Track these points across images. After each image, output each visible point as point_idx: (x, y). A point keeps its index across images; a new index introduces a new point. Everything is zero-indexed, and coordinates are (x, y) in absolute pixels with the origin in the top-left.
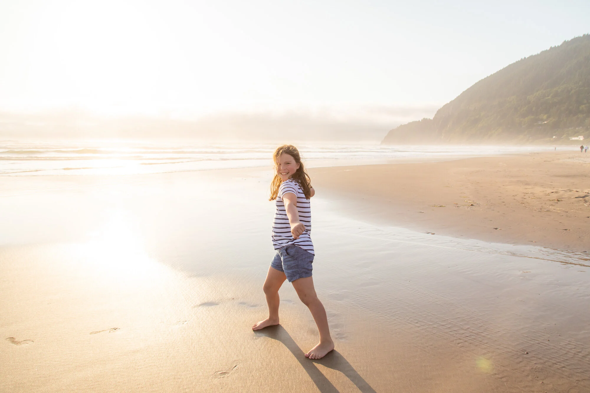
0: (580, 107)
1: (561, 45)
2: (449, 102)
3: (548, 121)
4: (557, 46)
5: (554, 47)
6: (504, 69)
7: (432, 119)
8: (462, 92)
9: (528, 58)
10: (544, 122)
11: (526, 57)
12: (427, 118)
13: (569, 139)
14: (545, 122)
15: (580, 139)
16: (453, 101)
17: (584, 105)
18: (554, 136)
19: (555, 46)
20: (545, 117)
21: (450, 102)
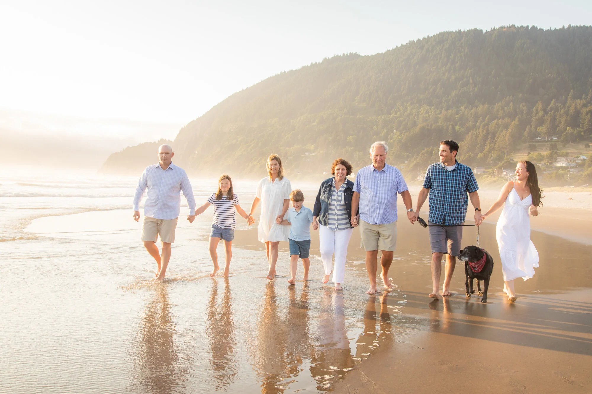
0: (347, 139)
1: (322, 63)
2: (195, 119)
3: (316, 153)
4: (318, 63)
5: (314, 64)
7: (173, 141)
8: (212, 107)
9: (288, 72)
10: (311, 153)
11: (286, 71)
12: (166, 139)
14: (313, 154)
16: (201, 117)
17: (351, 137)
18: (324, 172)
19: (316, 63)
20: (312, 147)
21: (198, 119)
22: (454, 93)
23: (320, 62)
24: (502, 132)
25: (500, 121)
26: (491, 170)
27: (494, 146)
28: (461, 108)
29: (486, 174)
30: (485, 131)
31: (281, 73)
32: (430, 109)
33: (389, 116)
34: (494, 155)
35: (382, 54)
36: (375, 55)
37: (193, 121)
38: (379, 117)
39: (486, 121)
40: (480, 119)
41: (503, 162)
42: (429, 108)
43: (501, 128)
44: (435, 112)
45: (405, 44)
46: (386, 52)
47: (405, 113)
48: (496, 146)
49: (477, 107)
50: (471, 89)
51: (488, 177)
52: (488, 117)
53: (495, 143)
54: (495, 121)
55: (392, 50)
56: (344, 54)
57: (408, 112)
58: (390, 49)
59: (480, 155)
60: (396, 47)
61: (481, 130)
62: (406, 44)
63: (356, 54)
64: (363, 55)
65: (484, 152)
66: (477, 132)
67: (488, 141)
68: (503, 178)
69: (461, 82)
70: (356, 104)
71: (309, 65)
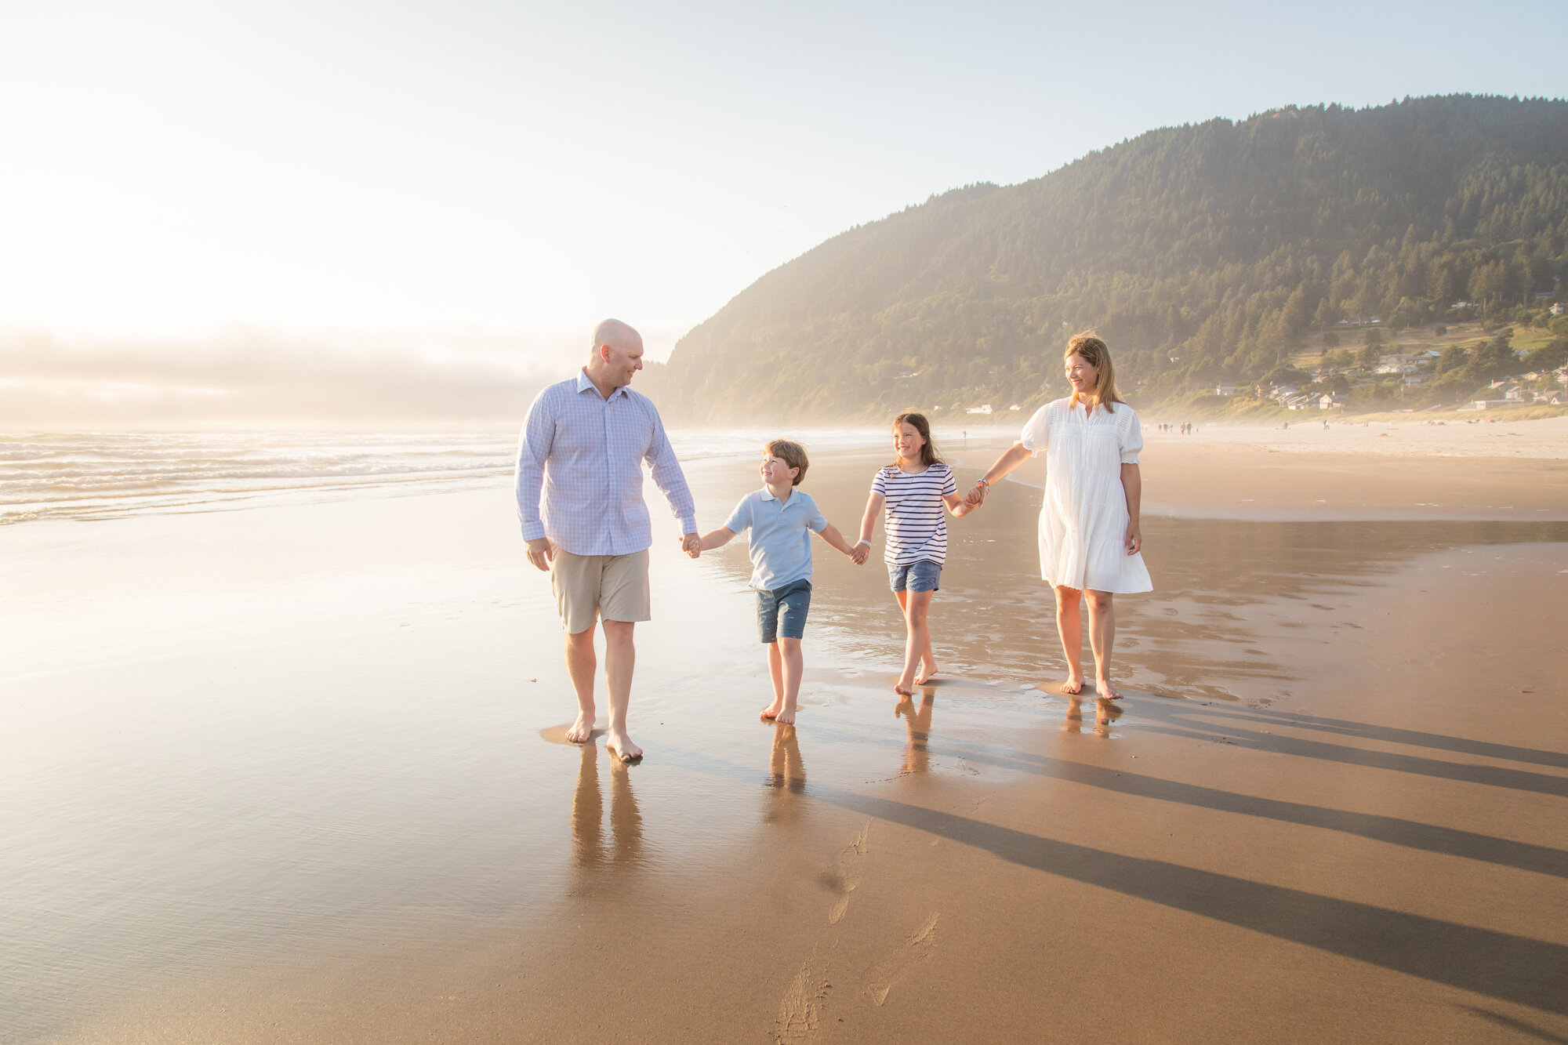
0: (977, 343)
1: (926, 205)
3: (920, 372)
4: (918, 205)
5: (912, 208)
6: (818, 248)
7: (665, 363)
9: (865, 226)
10: (911, 373)
11: (861, 225)
12: (652, 362)
13: (965, 413)
14: (915, 374)
15: (986, 411)
16: (711, 318)
17: (983, 339)
18: (936, 405)
19: (915, 205)
20: (913, 362)
21: (706, 322)
22: (1176, 246)
23: (923, 204)
24: (1270, 312)
25: (1267, 294)
26: (1250, 386)
27: (1256, 340)
28: (1191, 272)
29: (1239, 396)
30: (1237, 314)
31: (852, 228)
32: (1132, 278)
33: (1054, 296)
34: (1255, 358)
35: (1037, 180)
36: (1025, 184)
37: (699, 327)
38: (1035, 300)
39: (1240, 294)
40: (1228, 291)
41: (1271, 372)
42: (1128, 276)
43: (1269, 307)
44: (1140, 283)
45: (1081, 159)
46: (1046, 176)
47: (1085, 288)
48: (1260, 341)
49: (1222, 269)
50: (1210, 235)
51: (1243, 400)
52: (1244, 286)
53: (1257, 336)
54: (1257, 295)
55: (1057, 171)
56: (966, 186)
57: (1089, 286)
58: (1052, 170)
59: (1228, 360)
60: (1063, 165)
61: (1229, 312)
62: (1084, 157)
63: (988, 183)
64: (1002, 185)
65: (1235, 354)
66: (1221, 318)
67: (1244, 333)
68: (1272, 400)
69: (1190, 223)
70: (992, 277)
71: (903, 210)
